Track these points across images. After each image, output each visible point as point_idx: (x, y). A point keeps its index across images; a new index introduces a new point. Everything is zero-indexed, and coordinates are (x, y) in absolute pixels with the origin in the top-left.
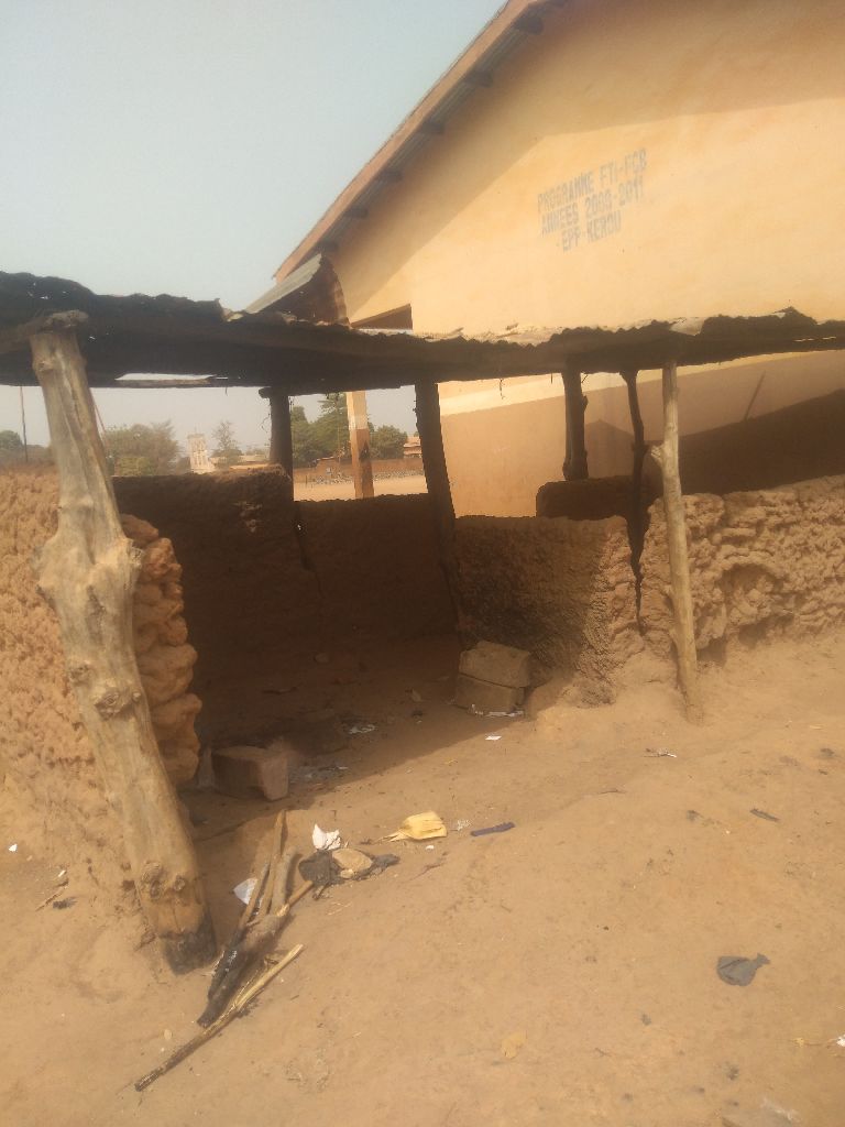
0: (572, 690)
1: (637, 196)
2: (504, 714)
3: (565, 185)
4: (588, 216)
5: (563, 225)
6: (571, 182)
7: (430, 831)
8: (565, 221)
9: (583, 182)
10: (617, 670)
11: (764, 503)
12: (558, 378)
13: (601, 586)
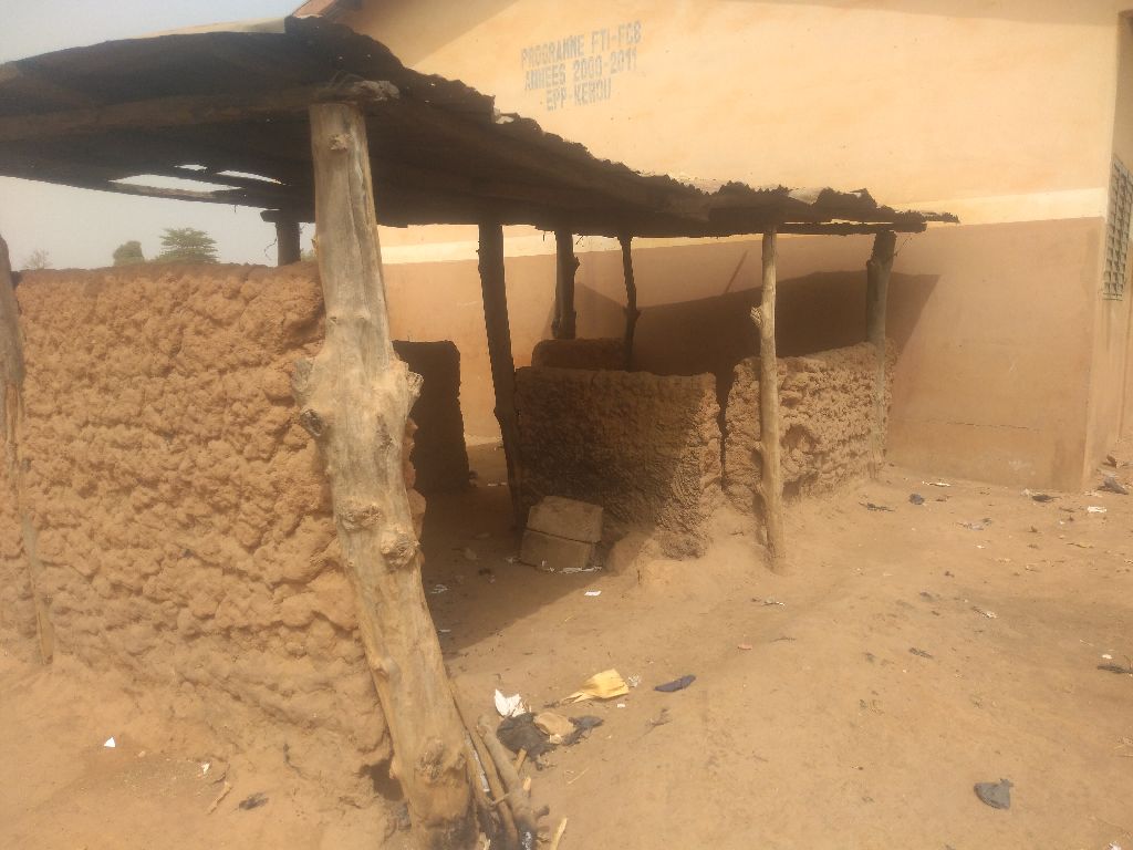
0: (653, 544)
1: (629, 68)
2: (580, 569)
3: (552, 44)
4: (576, 79)
5: (548, 85)
6: (559, 43)
7: (616, 689)
8: (550, 81)
9: (572, 44)
10: (704, 524)
11: (807, 369)
12: (551, 236)
13: (695, 441)
